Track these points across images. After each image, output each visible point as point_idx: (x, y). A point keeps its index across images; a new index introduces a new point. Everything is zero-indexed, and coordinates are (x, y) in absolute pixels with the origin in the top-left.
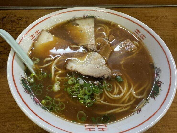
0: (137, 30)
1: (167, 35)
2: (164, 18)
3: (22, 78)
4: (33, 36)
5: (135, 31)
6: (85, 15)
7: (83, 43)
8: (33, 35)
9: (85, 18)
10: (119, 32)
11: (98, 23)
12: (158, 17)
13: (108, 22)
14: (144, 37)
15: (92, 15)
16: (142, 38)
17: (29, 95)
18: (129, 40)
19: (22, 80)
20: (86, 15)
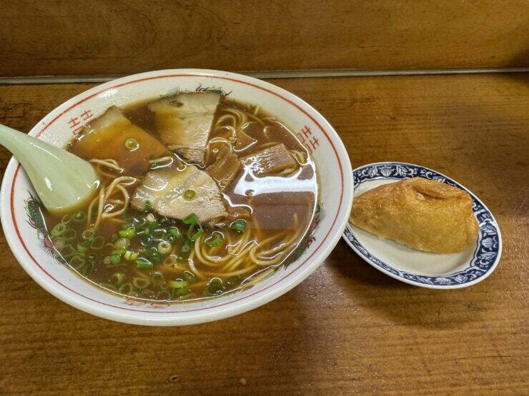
0: (306, 127)
1: (370, 146)
2: (369, 103)
3: (31, 199)
4: (76, 122)
5: (302, 130)
6: (202, 87)
7: (179, 144)
8: (76, 119)
9: (201, 92)
10: (267, 129)
11: (225, 106)
12: (354, 101)
13: (248, 106)
14: (316, 145)
15: (217, 88)
16: (313, 145)
17: (35, 231)
18: (283, 145)
19: (29, 203)
20: (204, 87)
